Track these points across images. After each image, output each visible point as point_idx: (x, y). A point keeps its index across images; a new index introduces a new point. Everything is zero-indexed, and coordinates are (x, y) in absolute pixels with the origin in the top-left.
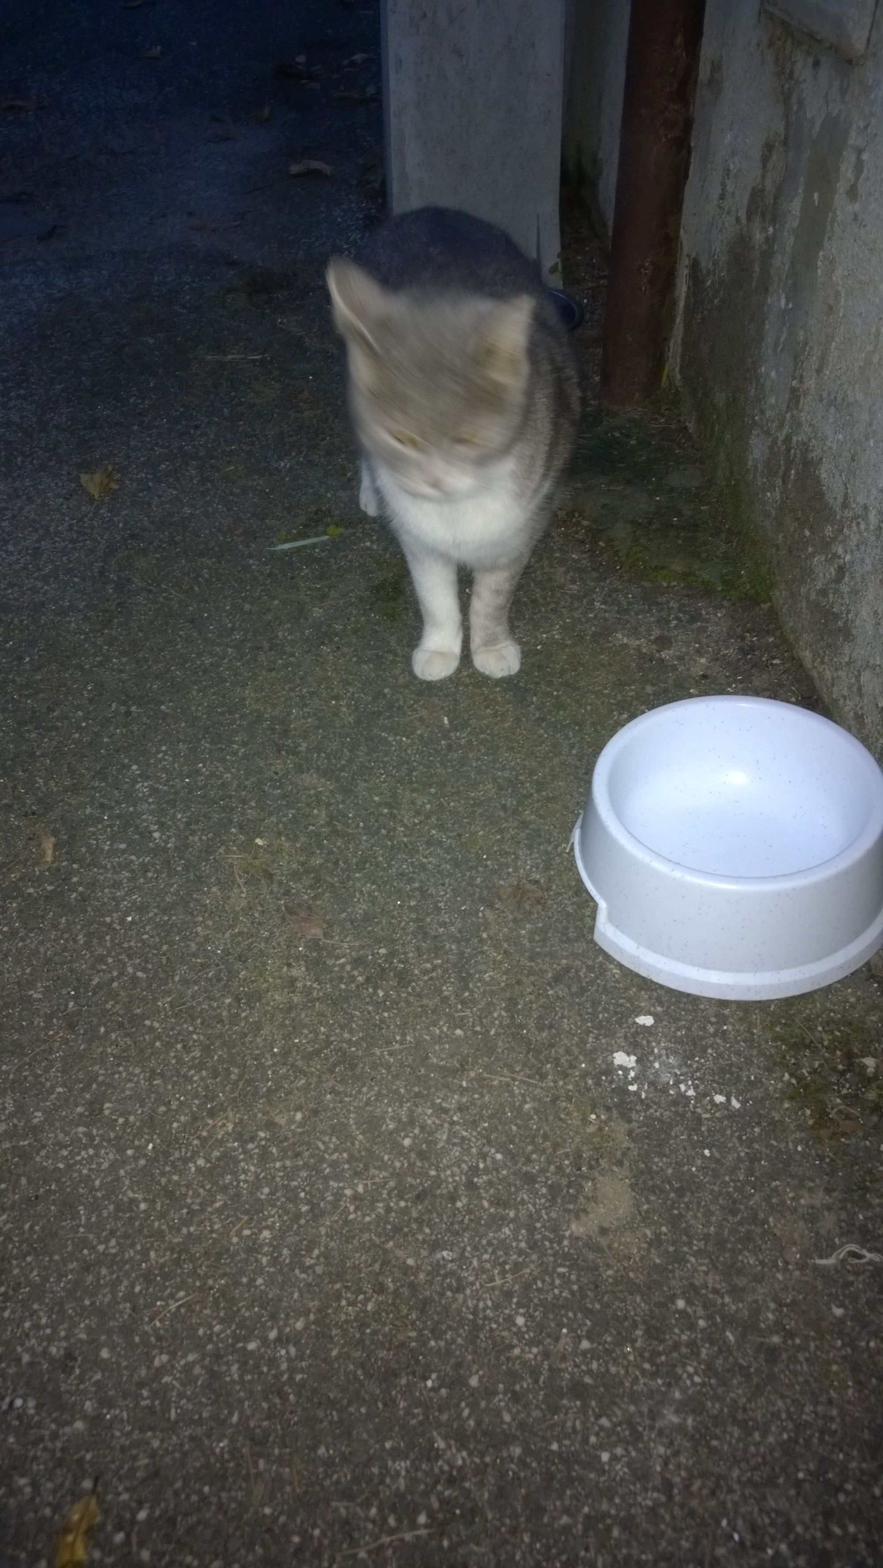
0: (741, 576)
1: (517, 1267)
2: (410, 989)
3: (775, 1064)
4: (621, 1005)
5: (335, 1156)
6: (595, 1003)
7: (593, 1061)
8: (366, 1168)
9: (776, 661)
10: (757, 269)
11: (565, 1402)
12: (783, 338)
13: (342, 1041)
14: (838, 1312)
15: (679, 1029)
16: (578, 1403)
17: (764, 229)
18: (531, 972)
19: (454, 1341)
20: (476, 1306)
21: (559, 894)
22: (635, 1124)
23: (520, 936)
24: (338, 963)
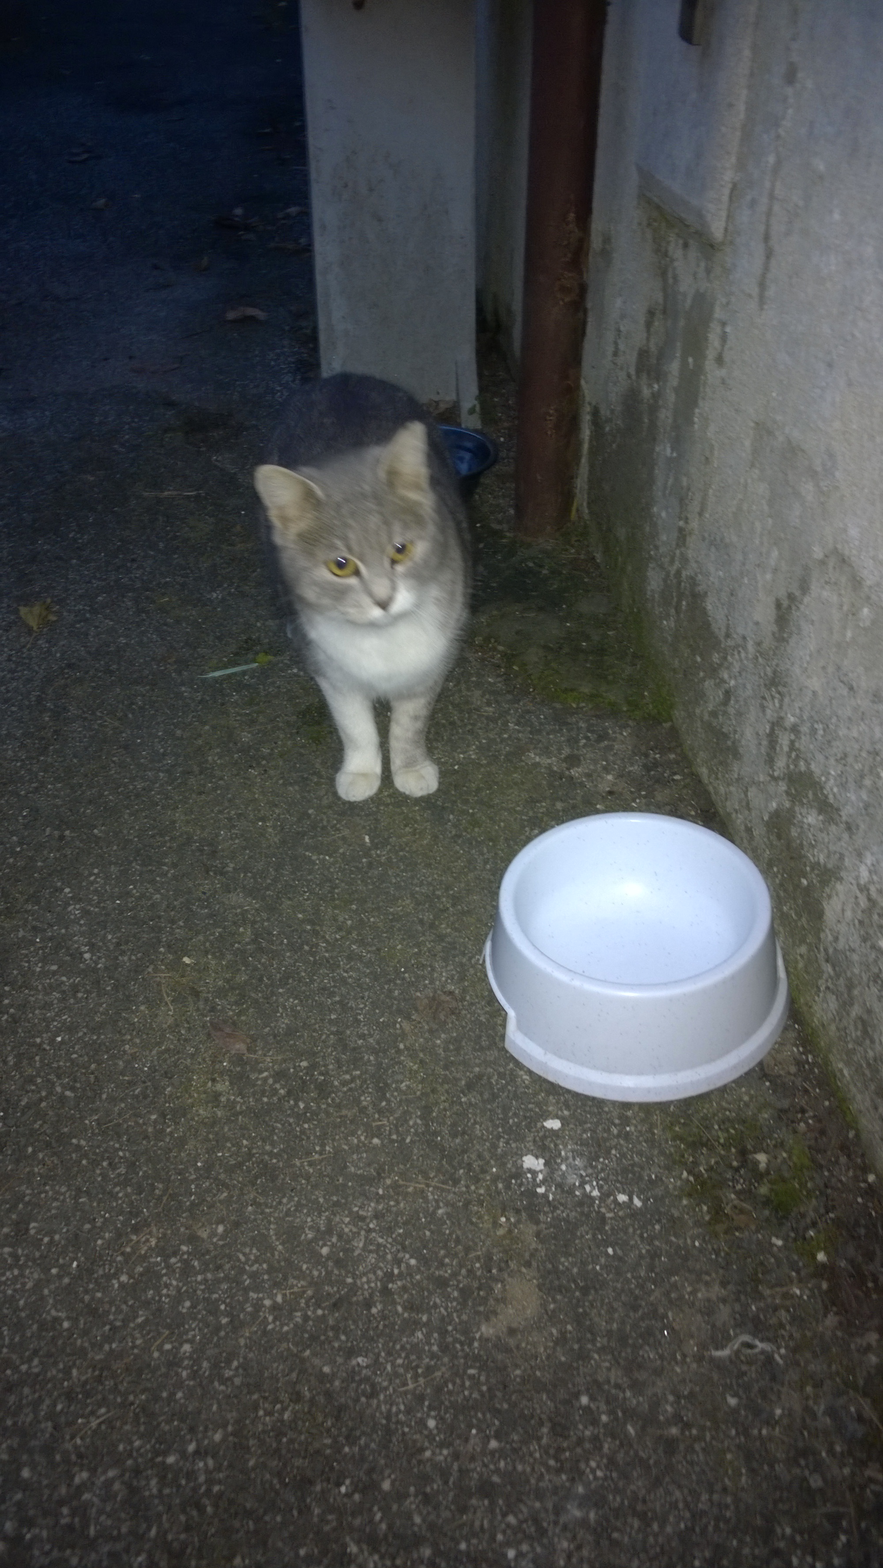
0: (643, 697)
1: (429, 1370)
2: (330, 1101)
3: (674, 1162)
4: (531, 1110)
5: (255, 1268)
6: (506, 1109)
7: (504, 1165)
8: (285, 1278)
9: (677, 777)
10: (646, 420)
11: (474, 1501)
12: (671, 481)
13: (263, 1154)
14: (732, 1401)
15: (585, 1131)
16: (486, 1502)
17: (650, 386)
18: (446, 1080)
19: (367, 1446)
20: (389, 1411)
21: (472, 1004)
22: (543, 1226)
23: (435, 1045)
24: (261, 1076)
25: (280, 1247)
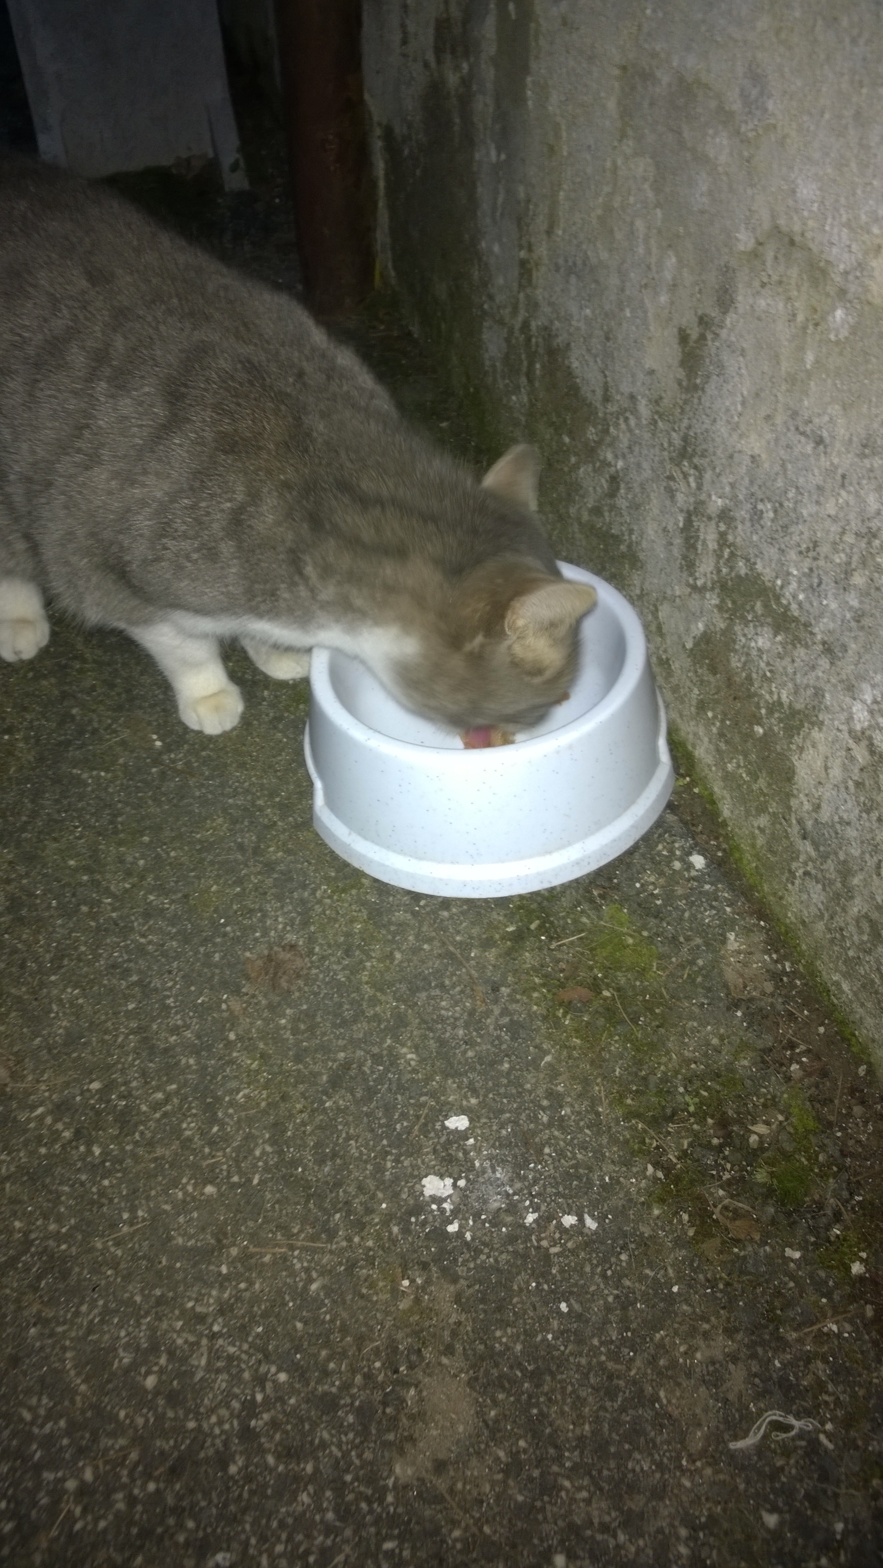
2: (137, 1136)
4: (423, 1105)
5: (48, 1427)
6: (388, 1109)
7: (396, 1196)
10: (457, 120)
12: (500, 198)
13: (46, 1238)
14: (771, 1520)
15: (502, 1126)
17: (457, 68)
18: (300, 1079)
22: (462, 1283)
23: (279, 1028)
24: (34, 1115)
25: (83, 1388)
